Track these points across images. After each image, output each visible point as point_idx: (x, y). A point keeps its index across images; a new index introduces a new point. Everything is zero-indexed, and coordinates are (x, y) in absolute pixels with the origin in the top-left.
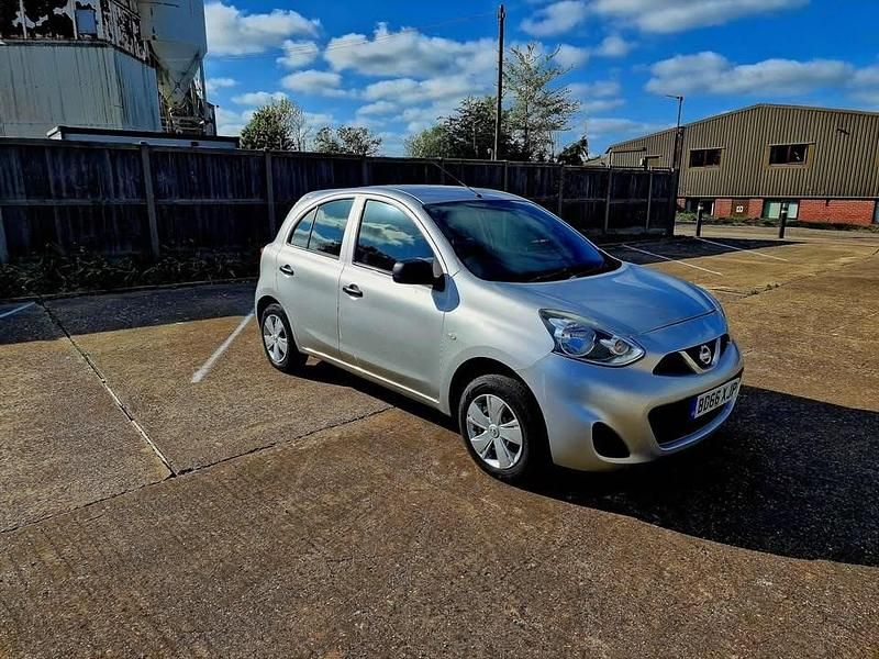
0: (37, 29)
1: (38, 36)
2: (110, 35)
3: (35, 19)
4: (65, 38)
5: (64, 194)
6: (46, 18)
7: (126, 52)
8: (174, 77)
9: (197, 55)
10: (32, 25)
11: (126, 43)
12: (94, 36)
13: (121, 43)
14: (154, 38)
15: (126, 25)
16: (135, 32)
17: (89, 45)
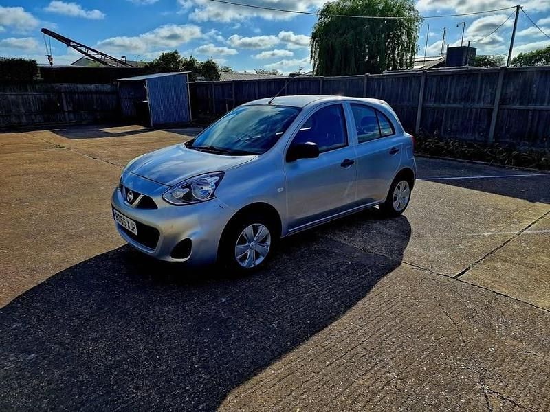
5: (452, 102)
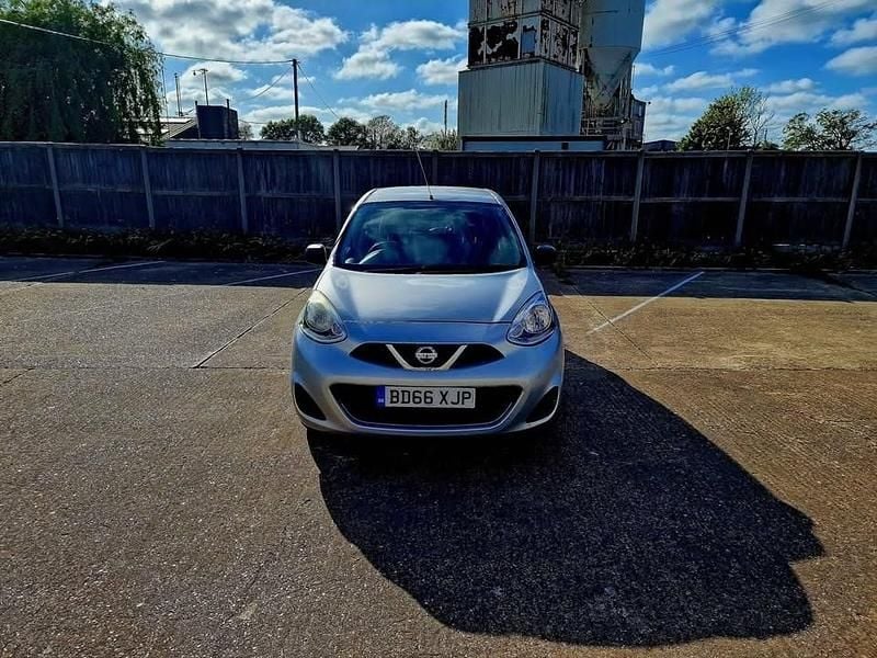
0: (494, 55)
1: (493, 60)
2: (546, 51)
3: (492, 47)
4: (512, 59)
6: (500, 44)
7: (558, 64)
8: (604, 80)
9: (629, 56)
10: (490, 52)
11: (560, 56)
12: (532, 54)
13: (555, 56)
14: (591, 46)
15: (564, 39)
16: (572, 43)
17: (528, 62)
